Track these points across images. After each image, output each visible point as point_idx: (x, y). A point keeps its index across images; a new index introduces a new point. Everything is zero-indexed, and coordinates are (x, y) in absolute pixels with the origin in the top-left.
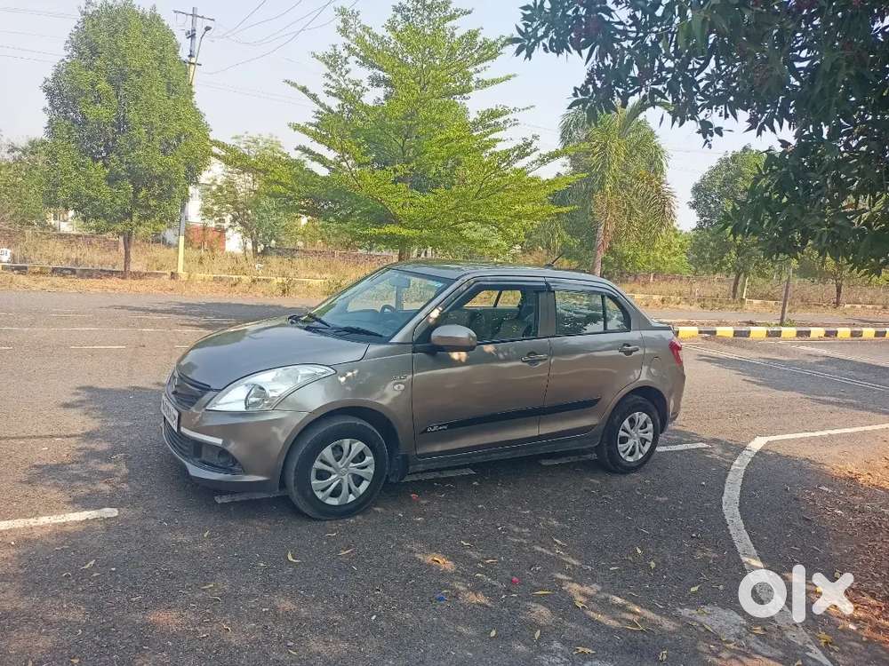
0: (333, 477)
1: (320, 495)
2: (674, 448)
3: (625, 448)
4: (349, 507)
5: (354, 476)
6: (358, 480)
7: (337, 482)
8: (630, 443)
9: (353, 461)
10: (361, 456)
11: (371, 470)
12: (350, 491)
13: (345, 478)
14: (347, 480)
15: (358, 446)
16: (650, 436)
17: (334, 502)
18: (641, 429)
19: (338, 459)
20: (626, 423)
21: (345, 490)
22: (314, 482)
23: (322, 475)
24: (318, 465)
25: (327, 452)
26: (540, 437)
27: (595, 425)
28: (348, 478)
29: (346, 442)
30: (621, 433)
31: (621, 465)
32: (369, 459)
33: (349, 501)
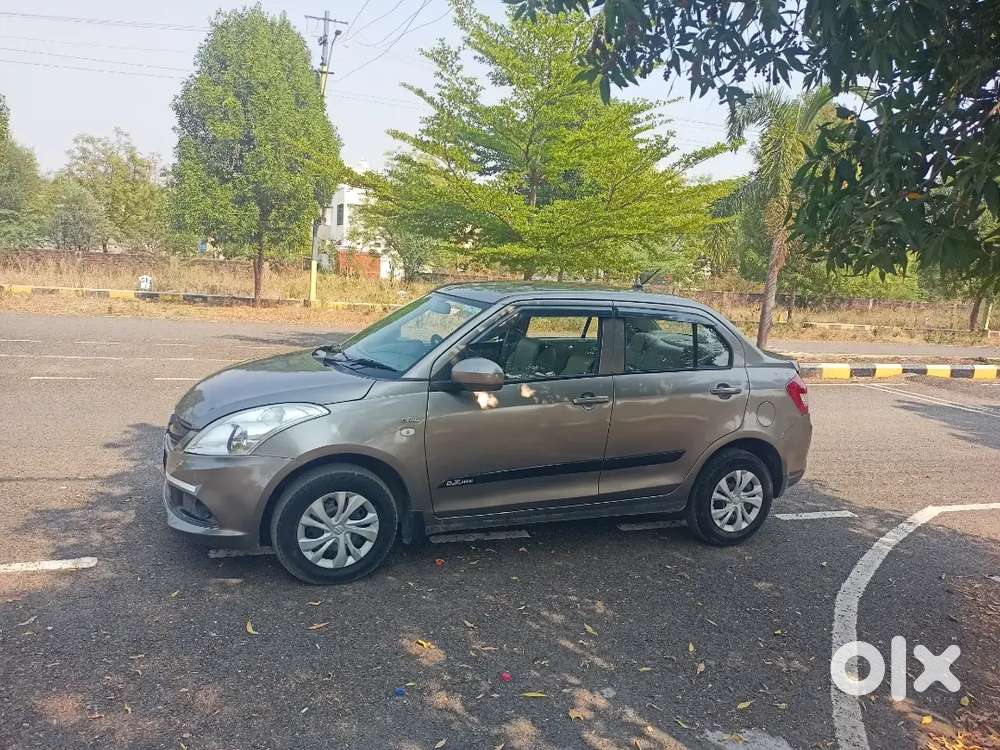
0: (326, 535)
1: (309, 556)
2: (805, 516)
3: (722, 515)
4: (348, 571)
5: (353, 535)
6: (359, 541)
7: (331, 541)
8: (730, 508)
9: (352, 517)
10: (361, 512)
11: (374, 529)
12: (349, 553)
13: (341, 537)
14: (344, 539)
15: (357, 500)
16: (758, 500)
17: (328, 564)
18: (745, 490)
19: (331, 515)
20: (723, 483)
21: (341, 551)
22: (302, 540)
23: (312, 532)
24: (305, 520)
25: (317, 506)
26: (600, 498)
27: (678, 485)
28: (346, 539)
29: (341, 496)
30: (716, 496)
31: (717, 536)
32: (372, 516)
33: (347, 565)
